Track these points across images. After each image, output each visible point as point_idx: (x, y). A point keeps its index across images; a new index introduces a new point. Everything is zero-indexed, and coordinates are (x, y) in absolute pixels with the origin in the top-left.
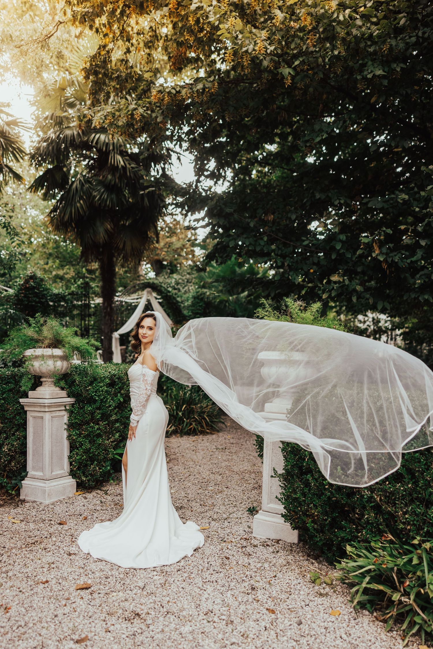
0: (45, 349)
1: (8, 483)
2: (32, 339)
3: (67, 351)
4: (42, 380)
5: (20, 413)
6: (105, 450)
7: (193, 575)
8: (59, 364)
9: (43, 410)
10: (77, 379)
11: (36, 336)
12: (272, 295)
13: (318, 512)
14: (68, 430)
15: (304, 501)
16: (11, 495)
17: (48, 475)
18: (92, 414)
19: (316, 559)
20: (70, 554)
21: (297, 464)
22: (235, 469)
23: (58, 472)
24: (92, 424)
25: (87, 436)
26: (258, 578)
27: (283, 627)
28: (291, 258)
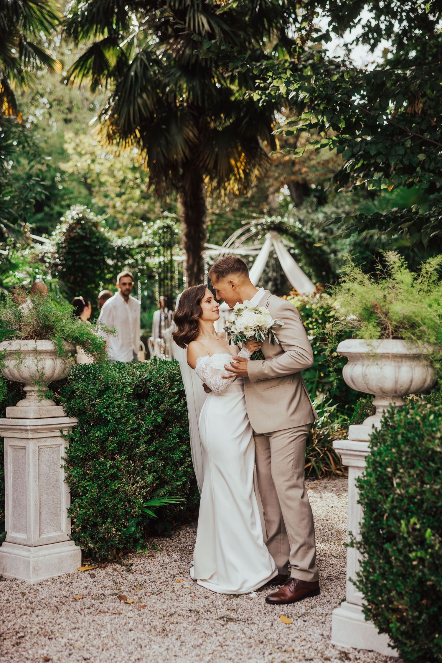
0: (26, 341)
2: (7, 325)
4: (26, 389)
6: (128, 501)
8: (49, 363)
9: (24, 436)
13: (405, 604)
14: (67, 469)
15: (385, 586)
17: (34, 538)
18: (102, 442)
23: (51, 534)
24: (102, 459)
25: (94, 478)
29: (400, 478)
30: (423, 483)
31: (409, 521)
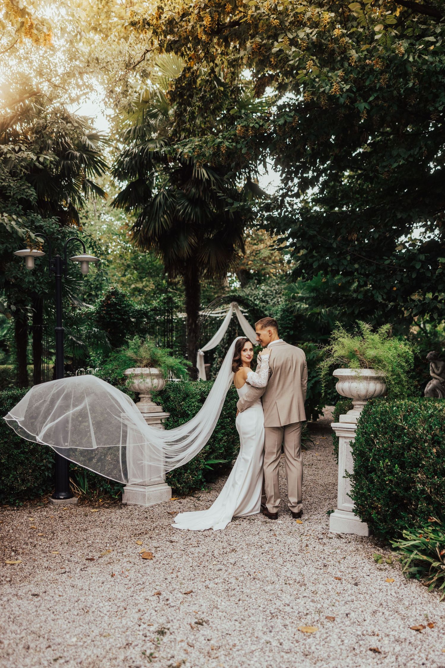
0: (143, 369)
1: (111, 489)
2: (131, 359)
3: (163, 370)
4: (140, 396)
6: (197, 461)
7: (275, 557)
8: (156, 381)
10: (172, 395)
11: (134, 357)
12: (356, 312)
13: (381, 504)
15: (369, 495)
16: (114, 499)
19: (382, 547)
20: (172, 542)
21: (363, 464)
22: (320, 482)
23: (155, 479)
26: (330, 559)
27: (346, 588)
28: (374, 277)
29: (378, 439)
30: (392, 442)
31: (384, 461)
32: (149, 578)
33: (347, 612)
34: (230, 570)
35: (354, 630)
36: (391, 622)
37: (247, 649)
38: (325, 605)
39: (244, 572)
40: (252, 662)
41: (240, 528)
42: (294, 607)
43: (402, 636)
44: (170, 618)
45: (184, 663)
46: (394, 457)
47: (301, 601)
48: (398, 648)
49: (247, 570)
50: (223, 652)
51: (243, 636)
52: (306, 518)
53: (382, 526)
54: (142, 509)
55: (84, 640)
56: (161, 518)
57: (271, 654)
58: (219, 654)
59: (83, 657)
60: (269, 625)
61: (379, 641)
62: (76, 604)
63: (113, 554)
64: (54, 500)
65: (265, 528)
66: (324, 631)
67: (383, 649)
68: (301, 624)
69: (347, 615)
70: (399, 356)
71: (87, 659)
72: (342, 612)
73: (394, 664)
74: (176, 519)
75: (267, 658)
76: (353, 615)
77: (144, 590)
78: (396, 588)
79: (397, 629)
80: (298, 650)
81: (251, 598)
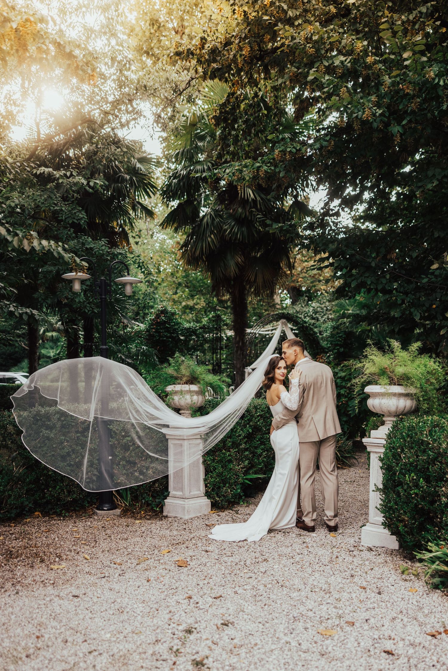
0: (183, 386)
1: (153, 502)
2: (172, 377)
3: (202, 387)
4: (182, 411)
5: (162, 441)
6: (236, 475)
8: (195, 398)
9: (182, 438)
11: (175, 374)
12: (396, 330)
13: (408, 517)
14: (203, 456)
15: (396, 508)
16: (156, 511)
17: (187, 495)
18: (224, 442)
19: (410, 560)
21: (391, 478)
22: (359, 498)
23: (195, 492)
24: (224, 451)
25: (220, 461)
26: (358, 570)
27: (369, 597)
28: (413, 295)
29: (405, 454)
30: (417, 456)
31: (410, 475)
32: (182, 583)
33: (367, 618)
34: (260, 578)
35: (371, 634)
36: (408, 628)
37: (267, 648)
38: (346, 611)
39: (273, 580)
40: (271, 659)
41: (274, 540)
42: (317, 613)
43: (417, 641)
44: (198, 619)
45: (207, 658)
46: (419, 471)
47: (324, 607)
48: (411, 651)
49: (276, 578)
50: (244, 650)
51: (265, 636)
52: (341, 531)
53: (408, 538)
54: (182, 521)
55: (118, 636)
56: (199, 529)
57: (289, 653)
58: (240, 652)
59: (115, 650)
60: (290, 627)
61: (394, 644)
62: (113, 605)
63: (151, 562)
64: (98, 512)
65: (299, 541)
66: (342, 634)
67: (396, 651)
68: (321, 628)
69: (367, 620)
70: (428, 372)
71: (119, 652)
72: (362, 617)
73: (406, 665)
74: (213, 531)
75: (285, 656)
76: (372, 621)
77: (178, 593)
78: (418, 597)
79: (413, 634)
80: (315, 650)
81: (276, 603)
